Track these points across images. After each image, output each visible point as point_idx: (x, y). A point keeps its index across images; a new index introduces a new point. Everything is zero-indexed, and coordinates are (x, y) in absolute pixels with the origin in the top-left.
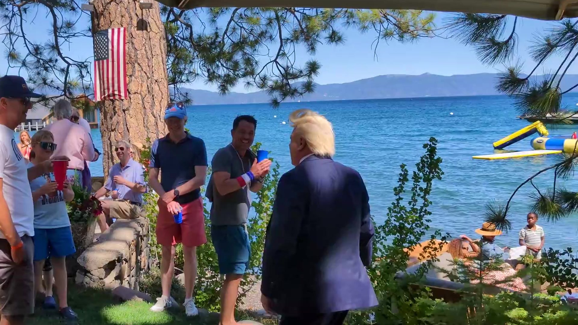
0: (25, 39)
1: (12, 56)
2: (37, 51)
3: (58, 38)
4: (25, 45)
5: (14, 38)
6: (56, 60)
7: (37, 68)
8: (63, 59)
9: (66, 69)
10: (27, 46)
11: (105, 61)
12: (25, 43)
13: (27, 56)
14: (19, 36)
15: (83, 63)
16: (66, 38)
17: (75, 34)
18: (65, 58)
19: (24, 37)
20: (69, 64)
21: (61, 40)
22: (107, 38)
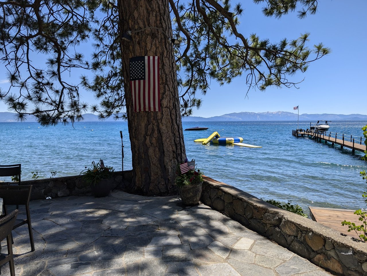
0: (29, 65)
1: (13, 78)
2: (39, 74)
3: (61, 66)
4: (28, 70)
5: (19, 63)
6: (52, 84)
7: (36, 88)
8: (61, 82)
9: (60, 91)
10: (29, 70)
11: (142, 81)
12: (29, 68)
13: (28, 78)
14: (23, 62)
15: (75, 87)
16: (67, 68)
17: (75, 65)
18: (63, 83)
19: (28, 63)
20: (64, 87)
21: (62, 69)
22: (144, 63)
